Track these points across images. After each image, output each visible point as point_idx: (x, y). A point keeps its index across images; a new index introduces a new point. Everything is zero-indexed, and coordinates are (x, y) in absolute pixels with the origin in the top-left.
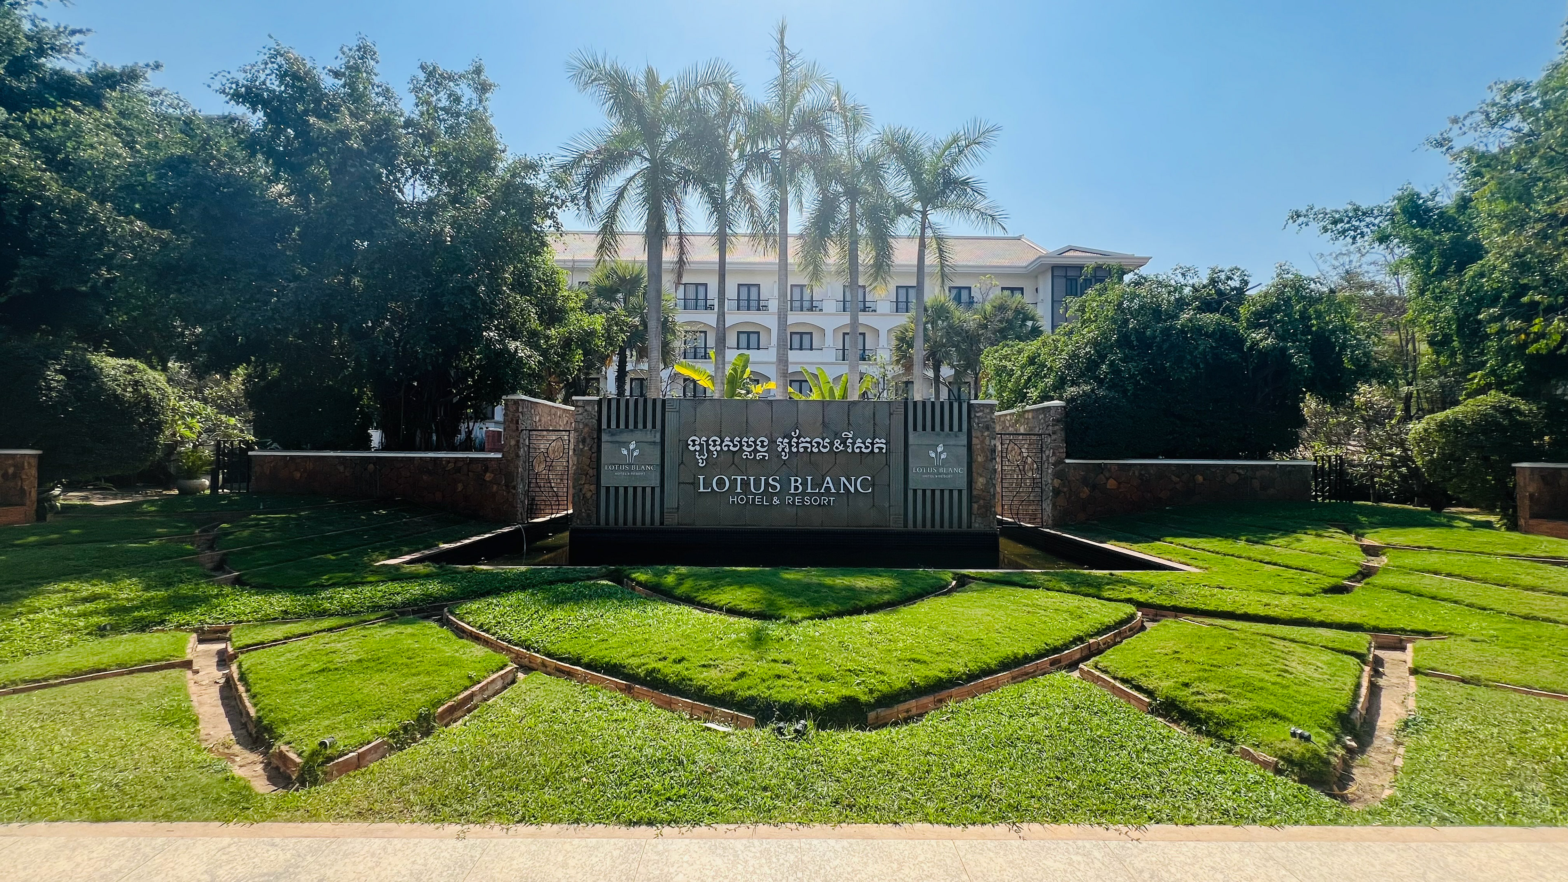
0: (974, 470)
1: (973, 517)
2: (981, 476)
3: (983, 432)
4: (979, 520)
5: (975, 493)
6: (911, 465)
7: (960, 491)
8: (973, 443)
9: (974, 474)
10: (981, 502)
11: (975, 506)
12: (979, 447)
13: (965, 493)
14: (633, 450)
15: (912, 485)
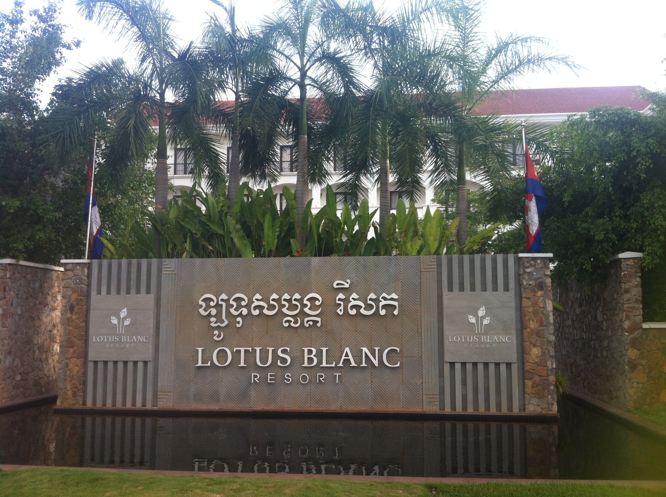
0: (526, 338)
1: (527, 396)
2: (535, 346)
3: (535, 292)
4: (534, 401)
5: (528, 367)
6: (446, 333)
7: (509, 365)
8: (524, 304)
9: (527, 344)
10: (537, 378)
11: (529, 383)
12: (530, 310)
13: (515, 368)
14: (125, 318)
15: (448, 358)
